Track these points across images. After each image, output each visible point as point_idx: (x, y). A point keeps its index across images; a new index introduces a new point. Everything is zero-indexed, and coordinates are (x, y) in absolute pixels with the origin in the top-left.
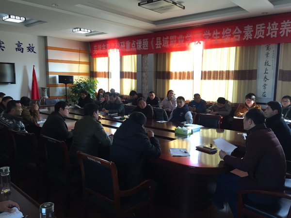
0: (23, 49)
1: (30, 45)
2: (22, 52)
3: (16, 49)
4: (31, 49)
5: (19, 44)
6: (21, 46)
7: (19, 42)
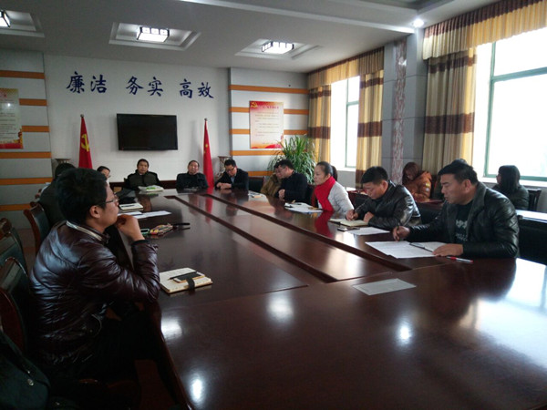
1: (202, 84)
2: (190, 97)
3: (181, 92)
4: (204, 91)
5: (186, 84)
6: (188, 86)
7: (185, 81)
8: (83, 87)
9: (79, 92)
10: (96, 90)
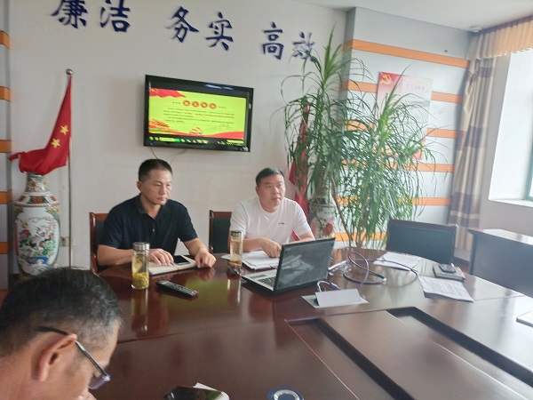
0: (281, 46)
1: (303, 36)
2: (279, 57)
3: (264, 46)
5: (273, 33)
6: (277, 37)
7: (274, 26)
8: (84, 16)
9: (75, 26)
10: (109, 25)
